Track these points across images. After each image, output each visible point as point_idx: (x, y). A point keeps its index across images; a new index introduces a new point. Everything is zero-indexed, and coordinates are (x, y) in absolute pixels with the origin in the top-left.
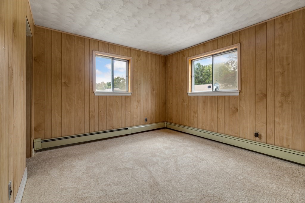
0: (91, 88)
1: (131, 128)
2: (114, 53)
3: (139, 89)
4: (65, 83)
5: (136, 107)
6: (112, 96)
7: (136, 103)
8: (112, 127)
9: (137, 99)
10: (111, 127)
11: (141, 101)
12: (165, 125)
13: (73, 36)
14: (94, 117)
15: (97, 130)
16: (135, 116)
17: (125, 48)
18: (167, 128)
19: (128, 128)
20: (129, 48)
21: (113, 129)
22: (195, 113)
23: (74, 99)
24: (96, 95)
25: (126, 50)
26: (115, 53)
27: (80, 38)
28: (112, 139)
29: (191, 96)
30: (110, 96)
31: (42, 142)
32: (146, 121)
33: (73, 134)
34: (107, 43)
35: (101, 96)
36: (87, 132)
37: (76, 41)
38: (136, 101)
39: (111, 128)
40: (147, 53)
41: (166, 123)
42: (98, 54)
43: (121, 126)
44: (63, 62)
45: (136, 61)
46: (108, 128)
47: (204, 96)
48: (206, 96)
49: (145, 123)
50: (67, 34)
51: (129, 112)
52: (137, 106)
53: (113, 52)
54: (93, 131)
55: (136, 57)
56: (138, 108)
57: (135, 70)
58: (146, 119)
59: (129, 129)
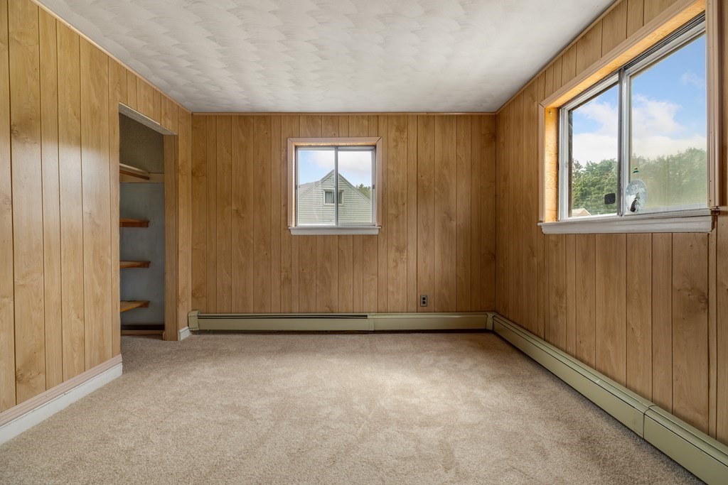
0: (283, 218)
1: (374, 317)
2: (334, 136)
3: (401, 216)
4: (237, 210)
5: (392, 264)
6: (330, 235)
7: (393, 254)
8: (328, 307)
9: (395, 244)
10: (326, 306)
11: (410, 247)
12: (489, 320)
13: (251, 116)
14: (288, 280)
15: (296, 309)
16: (390, 288)
17: (363, 117)
18: (493, 332)
19: (366, 316)
20: (374, 116)
21: (333, 313)
22: (561, 294)
23: (252, 242)
24: (293, 233)
25: (365, 122)
26: (336, 135)
27: (264, 117)
28: (328, 336)
29: (549, 235)
30: (324, 236)
31: (199, 317)
32: (424, 303)
33: (251, 309)
34: (318, 116)
35: (304, 236)
36: (275, 310)
37: (255, 125)
38: (394, 248)
39: (327, 309)
40: (428, 116)
41: (490, 315)
42: (304, 144)
43: (350, 309)
44: (233, 171)
45: (392, 144)
46: (320, 308)
47: (584, 234)
48: (588, 235)
49: (420, 308)
50: (240, 116)
51: (373, 275)
52: (395, 261)
53: (333, 133)
54: (287, 310)
55: (393, 134)
56: (399, 265)
57: (391, 168)
58: (424, 299)
59: (368, 317)
